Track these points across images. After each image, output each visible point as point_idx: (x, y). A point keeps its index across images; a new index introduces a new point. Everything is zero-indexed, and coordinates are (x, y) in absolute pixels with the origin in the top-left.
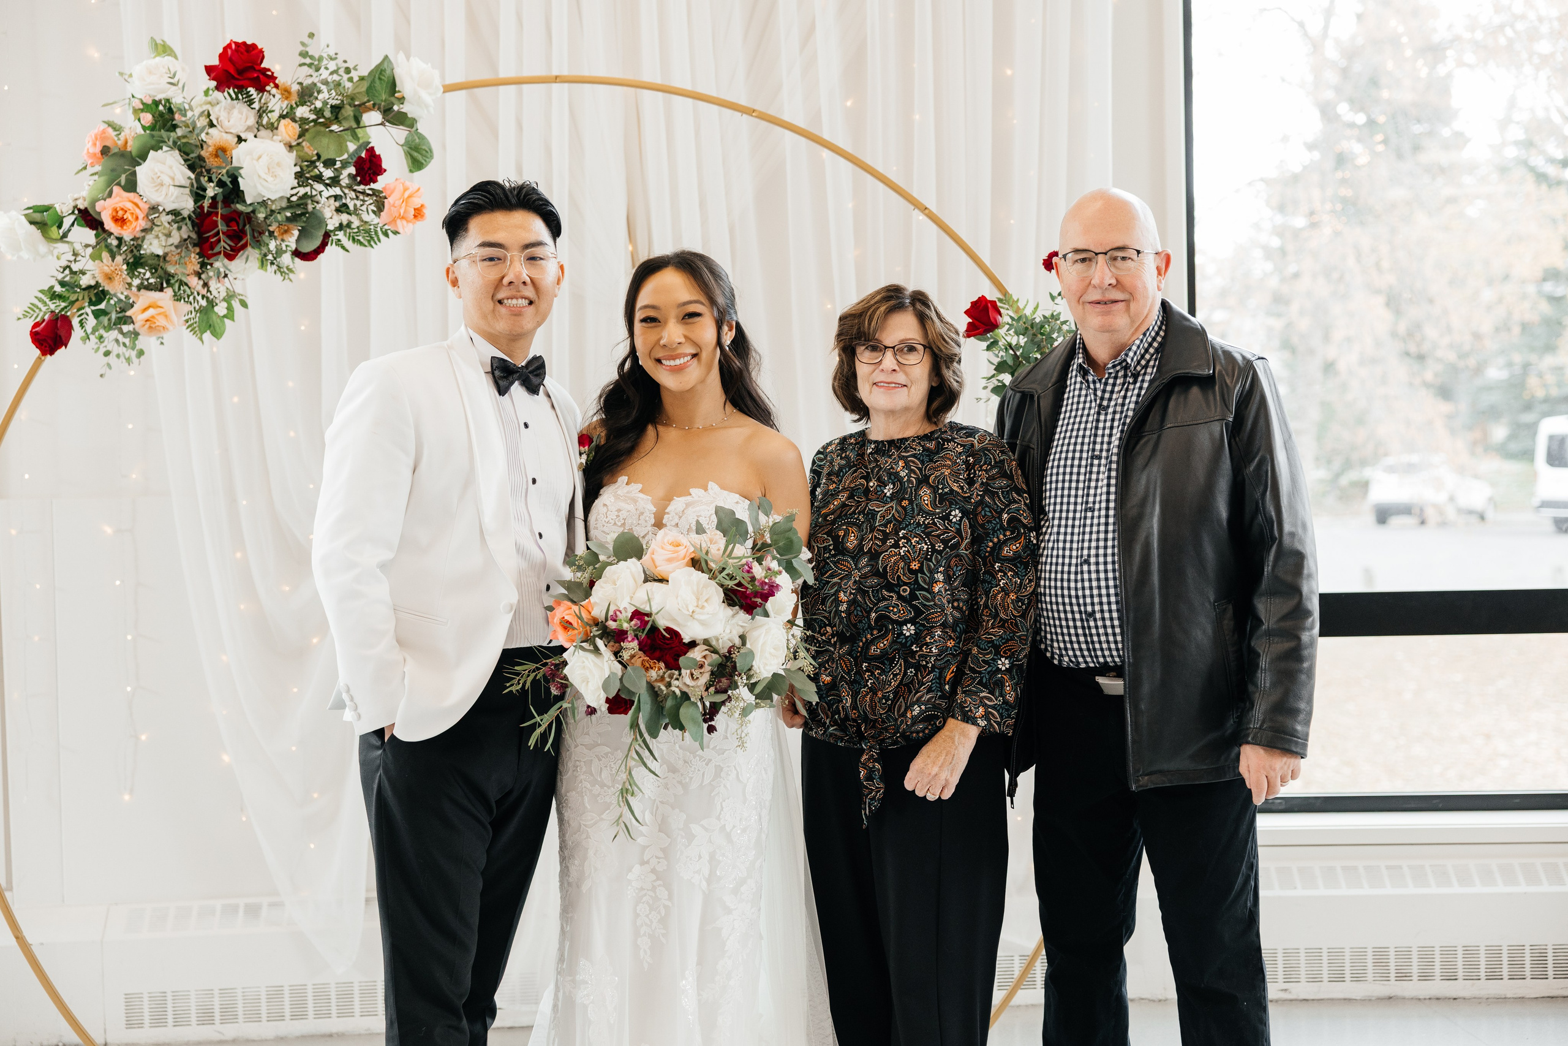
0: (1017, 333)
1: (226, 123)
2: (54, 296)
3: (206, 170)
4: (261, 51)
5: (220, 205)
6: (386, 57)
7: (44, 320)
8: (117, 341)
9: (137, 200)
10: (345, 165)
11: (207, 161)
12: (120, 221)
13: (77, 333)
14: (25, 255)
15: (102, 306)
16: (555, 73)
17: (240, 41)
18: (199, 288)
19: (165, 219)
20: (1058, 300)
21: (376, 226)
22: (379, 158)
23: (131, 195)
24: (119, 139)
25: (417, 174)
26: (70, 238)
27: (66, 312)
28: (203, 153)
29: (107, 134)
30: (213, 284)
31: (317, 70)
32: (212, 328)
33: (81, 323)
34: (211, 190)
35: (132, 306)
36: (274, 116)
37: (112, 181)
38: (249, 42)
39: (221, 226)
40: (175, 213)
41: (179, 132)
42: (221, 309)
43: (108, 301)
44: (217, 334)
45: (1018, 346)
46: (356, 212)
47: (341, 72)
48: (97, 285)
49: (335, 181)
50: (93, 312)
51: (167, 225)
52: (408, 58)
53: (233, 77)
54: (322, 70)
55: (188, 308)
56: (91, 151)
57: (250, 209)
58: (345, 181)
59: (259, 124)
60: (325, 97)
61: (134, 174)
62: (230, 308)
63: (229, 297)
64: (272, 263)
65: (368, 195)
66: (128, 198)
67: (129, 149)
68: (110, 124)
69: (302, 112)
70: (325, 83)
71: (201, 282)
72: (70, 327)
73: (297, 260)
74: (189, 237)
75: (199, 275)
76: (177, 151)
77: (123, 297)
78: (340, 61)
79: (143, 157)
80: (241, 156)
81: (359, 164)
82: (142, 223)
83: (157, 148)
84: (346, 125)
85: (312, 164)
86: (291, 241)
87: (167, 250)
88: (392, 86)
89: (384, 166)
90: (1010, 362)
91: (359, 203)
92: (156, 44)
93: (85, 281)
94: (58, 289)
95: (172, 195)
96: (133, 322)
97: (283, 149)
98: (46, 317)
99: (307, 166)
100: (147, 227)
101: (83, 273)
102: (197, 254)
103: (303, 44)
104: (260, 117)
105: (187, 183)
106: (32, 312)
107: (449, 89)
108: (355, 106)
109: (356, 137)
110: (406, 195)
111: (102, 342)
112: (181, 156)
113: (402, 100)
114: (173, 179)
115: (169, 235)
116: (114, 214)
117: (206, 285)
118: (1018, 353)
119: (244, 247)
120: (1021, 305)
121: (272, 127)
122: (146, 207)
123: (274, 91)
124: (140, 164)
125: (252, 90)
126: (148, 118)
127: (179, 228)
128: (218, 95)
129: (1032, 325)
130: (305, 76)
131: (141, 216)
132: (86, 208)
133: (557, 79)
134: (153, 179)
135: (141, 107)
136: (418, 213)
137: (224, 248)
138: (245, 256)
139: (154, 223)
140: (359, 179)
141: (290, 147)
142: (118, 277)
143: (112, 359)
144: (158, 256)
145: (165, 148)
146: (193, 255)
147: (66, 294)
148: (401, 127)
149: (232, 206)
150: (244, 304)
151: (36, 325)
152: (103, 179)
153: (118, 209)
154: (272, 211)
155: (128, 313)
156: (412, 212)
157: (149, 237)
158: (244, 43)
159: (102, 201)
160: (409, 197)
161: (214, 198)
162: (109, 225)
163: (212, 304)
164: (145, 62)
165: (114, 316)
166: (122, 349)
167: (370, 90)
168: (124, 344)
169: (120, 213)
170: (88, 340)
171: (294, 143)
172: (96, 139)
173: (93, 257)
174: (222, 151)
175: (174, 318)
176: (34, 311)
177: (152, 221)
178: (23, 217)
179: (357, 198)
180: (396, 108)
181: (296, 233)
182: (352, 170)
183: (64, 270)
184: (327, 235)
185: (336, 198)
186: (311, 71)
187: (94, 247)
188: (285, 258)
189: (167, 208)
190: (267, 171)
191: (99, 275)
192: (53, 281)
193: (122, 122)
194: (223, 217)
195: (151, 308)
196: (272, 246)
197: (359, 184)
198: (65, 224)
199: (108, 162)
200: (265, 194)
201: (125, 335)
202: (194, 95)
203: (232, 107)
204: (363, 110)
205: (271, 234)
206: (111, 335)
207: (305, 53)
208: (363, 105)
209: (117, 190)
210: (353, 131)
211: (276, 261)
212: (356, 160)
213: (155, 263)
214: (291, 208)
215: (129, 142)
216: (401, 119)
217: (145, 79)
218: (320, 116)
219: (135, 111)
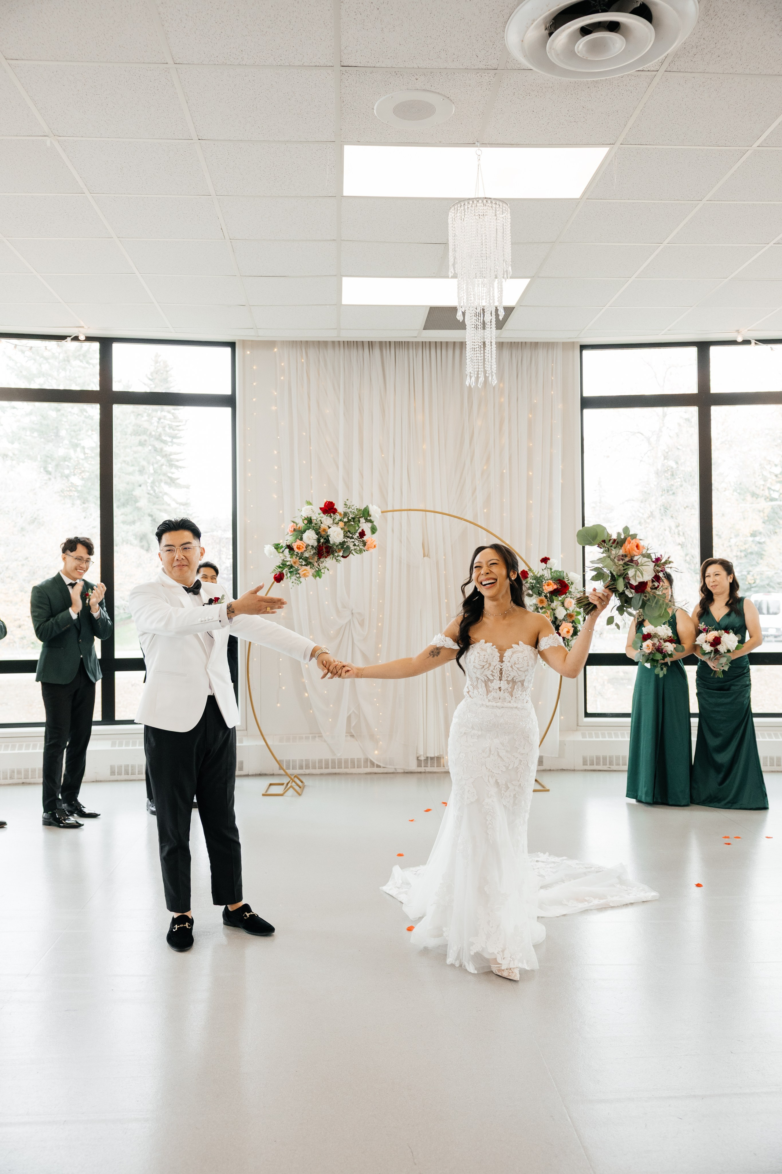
0: (533, 580)
1: (325, 522)
2: (280, 567)
3: (321, 535)
4: (334, 504)
5: (324, 544)
6: (367, 506)
7: (277, 574)
9: (303, 543)
10: (355, 533)
13: (285, 577)
14: (272, 556)
15: (291, 570)
17: (329, 501)
18: (317, 565)
19: (310, 547)
20: (544, 570)
21: (362, 549)
22: (364, 532)
23: (302, 541)
24: (297, 527)
25: (373, 535)
26: (284, 552)
27: (282, 572)
28: (320, 531)
29: (294, 525)
30: (321, 565)
31: (349, 508)
32: (318, 576)
33: (286, 575)
34: (322, 541)
35: (299, 570)
36: (337, 520)
37: (297, 538)
38: (331, 501)
39: (325, 550)
40: (312, 546)
41: (313, 525)
42: (322, 571)
44: (320, 578)
45: (533, 583)
46: (358, 546)
47: (355, 509)
48: (291, 564)
49: (352, 538)
50: (289, 571)
51: (310, 549)
52: (372, 505)
53: (328, 511)
54: (350, 508)
55: (314, 571)
56: (291, 530)
57: (331, 545)
58: (356, 538)
59: (334, 522)
60: (351, 516)
61: (302, 536)
62: (324, 571)
63: (325, 568)
64: (335, 559)
65: (361, 541)
66: (300, 542)
67: (300, 529)
68: (293, 522)
69: (346, 520)
70: (351, 512)
71: (317, 564)
73: (342, 558)
74: (315, 552)
75: (317, 562)
76: (314, 531)
77: (297, 568)
78: (355, 506)
79: (305, 531)
80: (330, 532)
81: (360, 533)
82: (305, 549)
83: (308, 529)
84: (356, 523)
85: (347, 533)
86: (341, 554)
87: (310, 556)
88: (369, 512)
89: (366, 533)
90: (531, 587)
91: (359, 543)
92: (308, 502)
93: (288, 563)
94: (281, 566)
95: (311, 541)
96: (299, 574)
98: (278, 573)
99: (346, 534)
101: (287, 561)
102: (317, 557)
103: (345, 502)
104: (334, 520)
105: (316, 538)
107: (382, 513)
108: (358, 518)
109: (358, 526)
110: (372, 541)
111: (291, 579)
113: (370, 516)
114: (312, 537)
115: (310, 552)
116: (297, 546)
118: (533, 585)
119: (330, 555)
120: (534, 571)
121: (337, 523)
122: (305, 545)
123: (338, 514)
124: (303, 533)
125: (332, 514)
126: (306, 522)
127: (313, 550)
128: (322, 515)
129: (537, 577)
131: (304, 547)
132: (289, 545)
134: (307, 537)
135: (304, 518)
136: (375, 546)
137: (324, 555)
138: (329, 557)
139: (307, 549)
140: (359, 537)
141: (341, 528)
142: (297, 562)
143: (294, 584)
144: (307, 557)
145: (310, 529)
147: (283, 567)
148: (369, 523)
149: (327, 544)
150: (328, 570)
151: (276, 575)
152: (294, 538)
154: (337, 546)
155: (298, 572)
156: (374, 546)
157: (305, 552)
158: (330, 502)
159: (293, 543)
160: (373, 542)
161: (323, 542)
162: (295, 549)
163: (320, 569)
164: (305, 507)
165: (295, 573)
166: (296, 582)
167: (363, 514)
168: (298, 580)
169: (299, 546)
170: (287, 579)
171: (342, 527)
172: (291, 526)
173: (291, 558)
174: (324, 530)
175: (310, 573)
176: (275, 571)
178: (273, 547)
179: (359, 542)
180: (368, 518)
181: (342, 551)
182: (357, 535)
183: (283, 561)
184: (350, 552)
185: (353, 542)
186: (347, 509)
187: (291, 555)
188: (339, 557)
189: (310, 545)
190: (336, 535)
191: (292, 563)
192: (280, 564)
193: (297, 522)
194: (325, 547)
195: (304, 570)
196: (336, 554)
197: (359, 538)
198: (283, 549)
199: (295, 533)
200: (336, 541)
201: (297, 577)
202: (317, 515)
203: (327, 518)
204: (360, 519)
205: (336, 551)
206: (294, 578)
207: (345, 505)
208: (360, 517)
209: (298, 540)
210: (358, 524)
211: (337, 558)
212: (359, 531)
213: (306, 559)
214: (342, 544)
215: (301, 528)
216: (370, 521)
217: (306, 511)
218: (349, 521)
219: (303, 520)
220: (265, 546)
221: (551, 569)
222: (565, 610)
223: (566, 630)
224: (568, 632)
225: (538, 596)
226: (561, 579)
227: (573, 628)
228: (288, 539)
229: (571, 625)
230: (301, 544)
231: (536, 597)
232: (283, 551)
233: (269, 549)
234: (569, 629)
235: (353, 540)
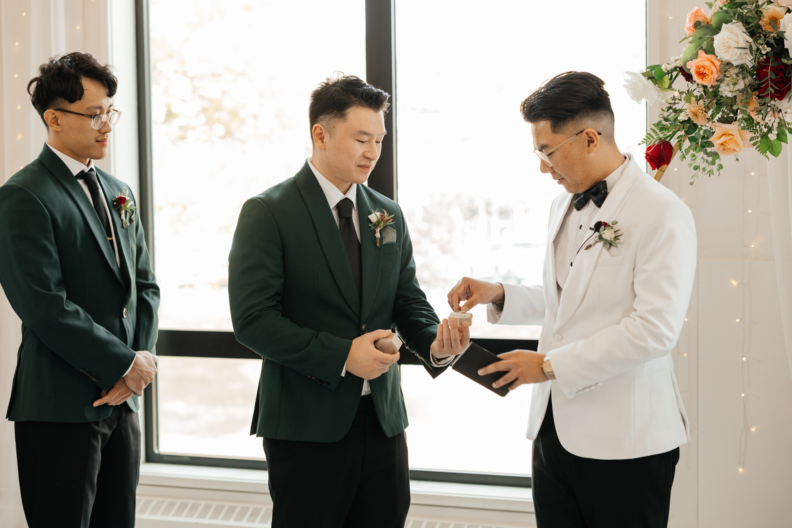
2: (663, 129)
3: (765, 36)
5: (771, 60)
7: (654, 145)
8: (703, 158)
9: (713, 59)
11: (763, 28)
12: (702, 75)
13: (677, 154)
15: (694, 134)
18: (760, 120)
19: (733, 72)
23: (709, 56)
24: (708, 15)
26: (673, 87)
27: (670, 140)
28: (761, 22)
29: (699, 13)
30: (771, 118)
32: (771, 149)
33: (679, 148)
34: (765, 50)
35: (713, 134)
37: (699, 46)
39: (771, 76)
41: (746, 7)
42: (776, 136)
43: (699, 131)
44: (775, 153)
48: (689, 118)
50: (688, 138)
51: (735, 76)
55: (752, 135)
56: (692, 24)
61: (713, 40)
62: (781, 134)
63: (786, 124)
66: (707, 58)
67: (711, 23)
71: (761, 115)
72: (671, 150)
74: (750, 84)
75: (759, 111)
76: (740, 24)
77: (708, 128)
79: (719, 28)
80: (787, 23)
82: (716, 76)
83: (729, 21)
87: (734, 94)
93: (682, 117)
94: (664, 123)
95: (736, 54)
96: (713, 146)
98: (656, 143)
100: (720, 78)
101: (681, 111)
102: (757, 96)
105: (747, 45)
106: (648, 140)
111: (694, 160)
112: (744, 26)
114: (738, 43)
115: (735, 84)
116: (698, 70)
117: (763, 118)
119: (788, 90)
122: (721, 64)
124: (718, 33)
127: (744, 78)
131: (715, 71)
132: (682, 66)
134: (723, 44)
137: (771, 92)
138: (788, 97)
139: (725, 76)
142: (701, 114)
143: (699, 171)
144: (730, 98)
145: (734, 21)
146: (754, 97)
147: (669, 126)
149: (779, 60)
151: (650, 149)
152: (693, 45)
153: (700, 67)
155: (709, 140)
157: (723, 85)
159: (691, 61)
161: (768, 55)
162: (695, 77)
163: (770, 131)
165: (700, 141)
166: (705, 165)
168: (707, 161)
169: (702, 69)
170: (684, 159)
172: (691, 17)
173: (688, 100)
174: (775, 21)
175: (741, 142)
176: (649, 139)
177: (723, 73)
178: (643, 75)
183: (668, 110)
187: (687, 93)
189: (735, 63)
191: (692, 114)
194: (773, 69)
195: (726, 135)
198: (670, 78)
199: (699, 33)
201: (708, 155)
206: (700, 155)
209: (701, 53)
213: (726, 102)
215: (710, 19)
230: (707, 63)
232: (668, 85)
233: (634, 79)
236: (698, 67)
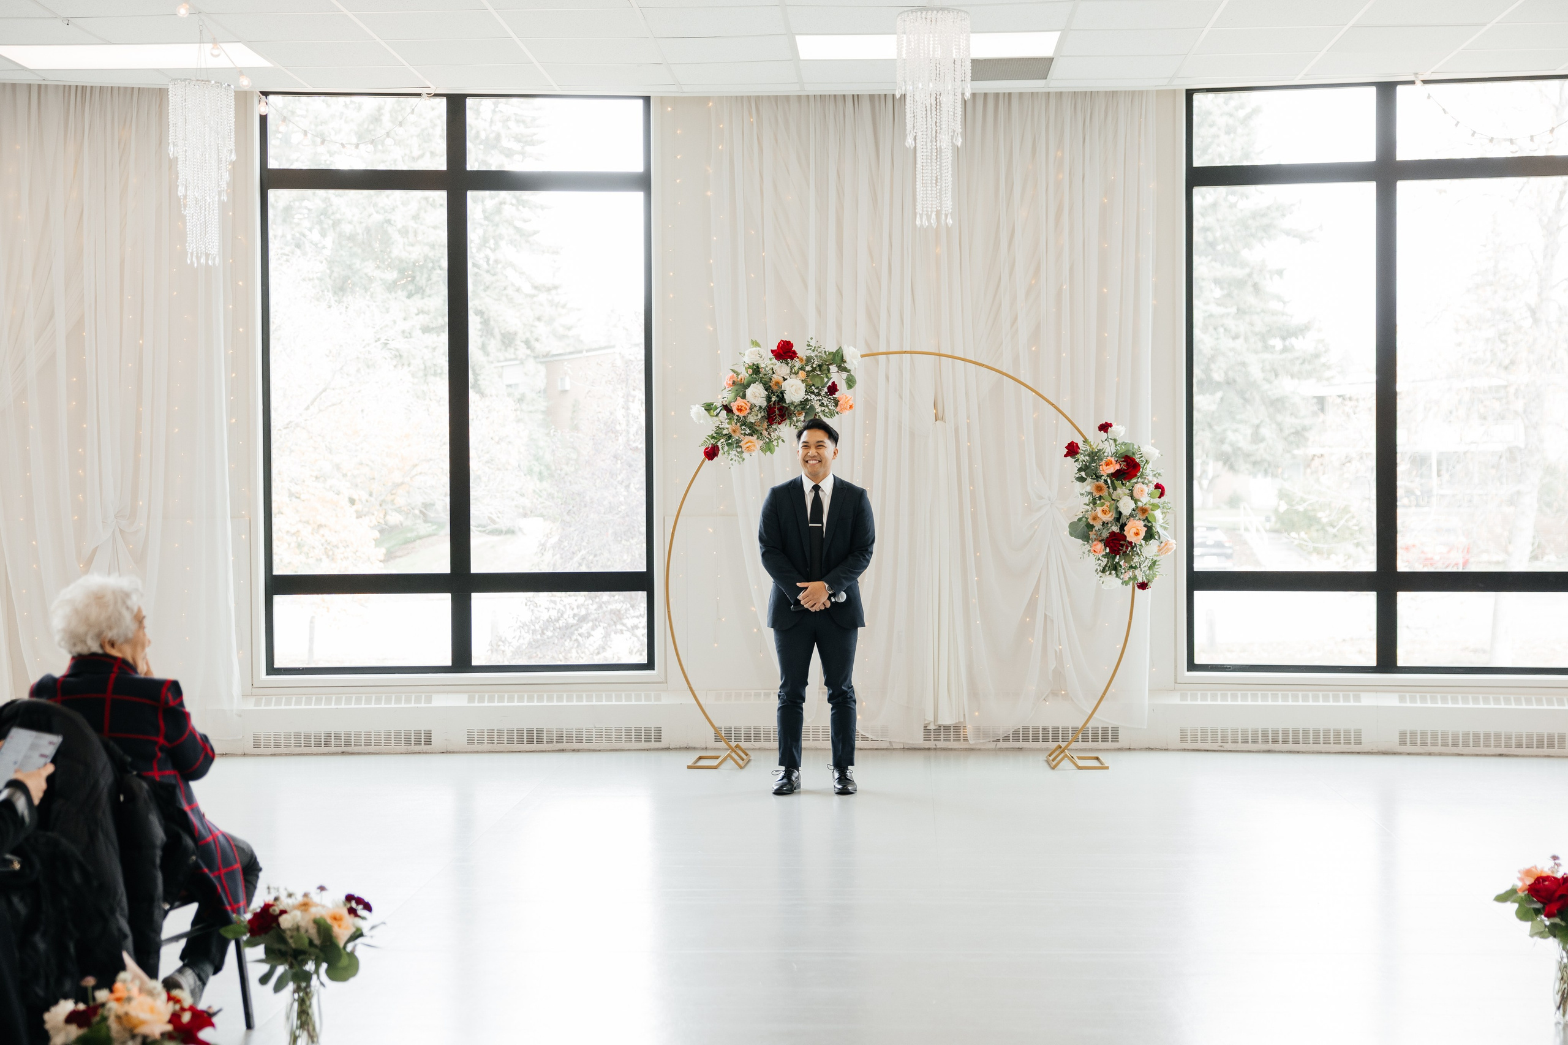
0: (1086, 457)
1: (778, 371)
2: (713, 437)
3: (772, 391)
4: (793, 344)
5: (776, 404)
6: (840, 346)
7: (709, 448)
8: (735, 455)
9: (746, 402)
10: (823, 387)
11: (772, 387)
13: (721, 451)
14: (701, 421)
15: (730, 441)
16: (904, 350)
17: (784, 339)
18: (766, 435)
19: (757, 408)
20: (1103, 442)
21: (834, 411)
22: (836, 385)
23: (744, 400)
24: (737, 377)
25: (850, 390)
26: (720, 415)
27: (717, 444)
28: (771, 384)
29: (734, 377)
30: (772, 434)
31: (813, 351)
32: (770, 450)
33: (722, 448)
34: (773, 398)
35: (741, 441)
36: (796, 368)
37: (737, 395)
38: (788, 340)
39: (777, 412)
40: (760, 407)
41: (761, 375)
42: (775, 443)
43: (734, 440)
44: (772, 452)
45: (1088, 461)
46: (827, 406)
47: (823, 352)
48: (729, 433)
49: (819, 394)
50: (726, 443)
51: (757, 411)
52: (848, 346)
53: (782, 355)
54: (815, 351)
55: (762, 442)
56: (729, 383)
57: (787, 406)
58: (823, 393)
59: (791, 372)
60: (817, 362)
61: (745, 391)
62: (778, 443)
63: (779, 438)
65: (831, 399)
66: (742, 401)
67: (743, 382)
68: (734, 371)
69: (808, 368)
70: (816, 356)
71: (767, 432)
72: (718, 450)
74: (764, 416)
75: (766, 430)
76: (762, 384)
77: (737, 438)
78: (822, 348)
79: (748, 385)
80: (785, 386)
81: (829, 388)
82: (748, 411)
83: (754, 382)
84: (824, 372)
85: (811, 387)
87: (756, 420)
88: (843, 357)
89: (838, 388)
90: (1083, 467)
91: (828, 402)
92: (754, 342)
93: (725, 432)
94: (715, 434)
95: (758, 400)
96: (741, 447)
97: (800, 382)
98: (710, 446)
99: (809, 388)
101: (724, 429)
102: (767, 422)
103: (808, 342)
104: (791, 369)
105: (764, 396)
107: (862, 356)
108: (828, 365)
109: (827, 377)
110: (848, 400)
111: (730, 455)
112: (763, 386)
113: (845, 362)
114: (760, 394)
115: (757, 416)
117: (769, 434)
118: (1087, 464)
119: (785, 419)
120: (1091, 444)
121: (796, 373)
122: (749, 405)
123: (797, 360)
124: (747, 388)
125: (788, 359)
126: (750, 371)
127: (761, 413)
128: (774, 361)
129: (1093, 453)
130: (809, 353)
131: (748, 408)
132: (726, 405)
133: (905, 352)
134: (752, 394)
135: (748, 366)
136: (851, 407)
137: (777, 420)
138: (785, 423)
139: (751, 411)
140: (829, 393)
141: (802, 381)
142: (737, 430)
143: (733, 462)
144: (752, 423)
145: (757, 383)
146: (765, 423)
147: (717, 436)
148: (843, 372)
149: (780, 404)
150: (783, 441)
151: (707, 449)
152: (733, 394)
154: (796, 406)
155: (740, 445)
156: (849, 407)
157: (750, 415)
159: (733, 402)
161: (775, 401)
162: (735, 411)
163: (771, 441)
164: (750, 349)
165: (735, 445)
166: (737, 458)
167: (834, 359)
168: (739, 456)
169: (740, 407)
170: (724, 454)
171: (803, 379)
172: (730, 377)
173: (728, 423)
174: (777, 383)
175: (757, 446)
176: (706, 443)
177: (751, 409)
178: (703, 408)
179: (828, 400)
180: (842, 365)
181: (804, 414)
182: (826, 390)
183: (717, 427)
185: (820, 400)
186: (811, 351)
187: (730, 419)
188: (799, 423)
189: (757, 405)
190: (794, 390)
191: (730, 430)
192: (713, 432)
193: (739, 371)
194: (778, 408)
195: (748, 442)
196: (795, 419)
197: (828, 396)
198: (718, 410)
199: (736, 387)
200: (794, 400)
201: (738, 452)
202: (767, 361)
203: (782, 366)
204: (830, 367)
205: (795, 414)
206: (733, 452)
207: (809, 345)
208: (831, 364)
209: (738, 398)
210: (826, 374)
211: (796, 424)
212: (827, 386)
213: (751, 425)
214: (803, 404)
215: (743, 380)
216: (845, 370)
217: (750, 356)
218: (814, 370)
219: (746, 368)
220: (691, 406)
221: (1115, 440)
222: (1133, 502)
223: (1134, 530)
224: (1137, 534)
225: (1095, 480)
226: (1130, 454)
227: (1146, 529)
228: (723, 395)
229: (1142, 523)
230: (744, 404)
231: (1091, 482)
232: (717, 415)
233: (697, 410)
234: (1137, 529)
235: (820, 398)
236: (738, 406)
